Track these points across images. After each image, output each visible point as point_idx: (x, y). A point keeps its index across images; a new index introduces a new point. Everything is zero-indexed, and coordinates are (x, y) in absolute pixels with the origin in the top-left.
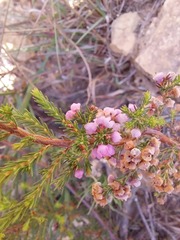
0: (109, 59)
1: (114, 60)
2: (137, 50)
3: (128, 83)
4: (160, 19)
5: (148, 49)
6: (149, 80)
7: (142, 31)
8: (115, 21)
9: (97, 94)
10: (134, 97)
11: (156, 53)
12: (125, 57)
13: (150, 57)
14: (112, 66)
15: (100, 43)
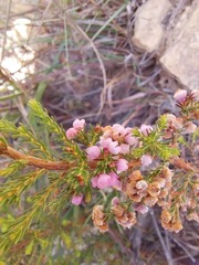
1: (136, 58)
2: (164, 46)
3: (151, 84)
4: (194, 9)
5: (176, 47)
6: (176, 82)
7: (171, 22)
8: (140, 8)
9: (113, 99)
10: (156, 100)
11: (185, 52)
12: (149, 54)
13: (178, 57)
14: (134, 64)
15: (120, 35)
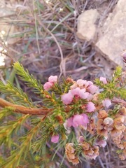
0: (76, 43)
1: (80, 45)
2: (97, 37)
3: (90, 62)
4: (114, 14)
5: (106, 36)
6: (105, 59)
7: (100, 23)
8: (80, 16)
10: (94, 72)
11: (111, 40)
12: (88, 42)
13: (107, 42)
14: (78, 49)
15: (69, 31)
